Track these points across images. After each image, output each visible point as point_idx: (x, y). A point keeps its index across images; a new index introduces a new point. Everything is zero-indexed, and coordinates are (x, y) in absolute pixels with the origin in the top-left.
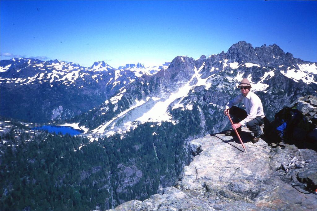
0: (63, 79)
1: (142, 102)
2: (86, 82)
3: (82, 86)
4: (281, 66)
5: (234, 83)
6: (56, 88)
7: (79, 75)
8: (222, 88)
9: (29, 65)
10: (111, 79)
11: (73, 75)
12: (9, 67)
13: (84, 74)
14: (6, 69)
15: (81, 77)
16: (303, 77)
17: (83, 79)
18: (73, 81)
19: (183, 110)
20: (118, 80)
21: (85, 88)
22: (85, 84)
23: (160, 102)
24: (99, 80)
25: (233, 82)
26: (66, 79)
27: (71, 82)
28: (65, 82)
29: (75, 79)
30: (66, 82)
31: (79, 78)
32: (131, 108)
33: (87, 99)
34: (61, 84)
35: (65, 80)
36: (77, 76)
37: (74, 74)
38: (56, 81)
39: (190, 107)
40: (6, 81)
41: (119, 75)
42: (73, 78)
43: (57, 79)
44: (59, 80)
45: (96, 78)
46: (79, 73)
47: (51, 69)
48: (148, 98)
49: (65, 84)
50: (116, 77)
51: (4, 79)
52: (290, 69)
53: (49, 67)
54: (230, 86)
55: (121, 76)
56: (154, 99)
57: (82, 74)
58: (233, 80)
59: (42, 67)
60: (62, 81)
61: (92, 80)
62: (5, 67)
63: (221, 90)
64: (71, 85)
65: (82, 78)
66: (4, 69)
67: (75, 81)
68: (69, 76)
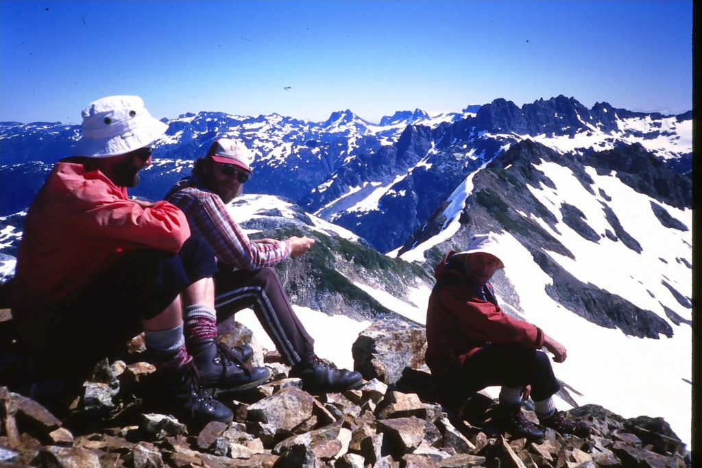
0: (268, 157)
1: (358, 188)
2: (303, 160)
3: (297, 167)
4: (565, 128)
5: (462, 162)
6: (258, 172)
7: (292, 150)
8: (444, 169)
9: (218, 134)
10: (342, 152)
11: (283, 151)
12: (181, 134)
13: (299, 147)
14: (176, 139)
15: (295, 152)
16: (595, 144)
17: (299, 156)
18: (283, 160)
19: (395, 196)
20: (352, 153)
21: (301, 170)
22: (301, 164)
23: (381, 188)
24: (323, 155)
25: (462, 160)
26: (273, 157)
27: (280, 161)
28: (271, 162)
29: (286, 156)
30: (273, 162)
31: (293, 154)
32: (343, 197)
33: (304, 187)
34: (266, 166)
35: (271, 159)
36: (289, 152)
37: (285, 148)
38: (258, 161)
39: (403, 193)
40: (188, 164)
41: (355, 145)
42: (282, 156)
43: (260, 157)
44: (263, 159)
45: (318, 153)
46: (292, 147)
47: (250, 138)
48: (365, 183)
49: (272, 165)
50: (350, 150)
51: (184, 162)
52: (581, 132)
53: (249, 136)
54: (456, 166)
55: (358, 147)
56: (374, 184)
57: (296, 147)
58: (462, 157)
59: (237, 136)
60: (267, 161)
61: (311, 156)
62: (174, 134)
63: (443, 171)
64: (280, 166)
65: (297, 153)
66: (174, 139)
67: (285, 159)
68: (277, 153)
